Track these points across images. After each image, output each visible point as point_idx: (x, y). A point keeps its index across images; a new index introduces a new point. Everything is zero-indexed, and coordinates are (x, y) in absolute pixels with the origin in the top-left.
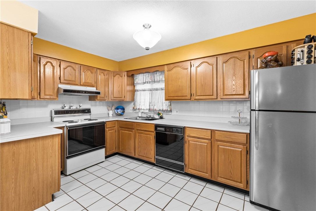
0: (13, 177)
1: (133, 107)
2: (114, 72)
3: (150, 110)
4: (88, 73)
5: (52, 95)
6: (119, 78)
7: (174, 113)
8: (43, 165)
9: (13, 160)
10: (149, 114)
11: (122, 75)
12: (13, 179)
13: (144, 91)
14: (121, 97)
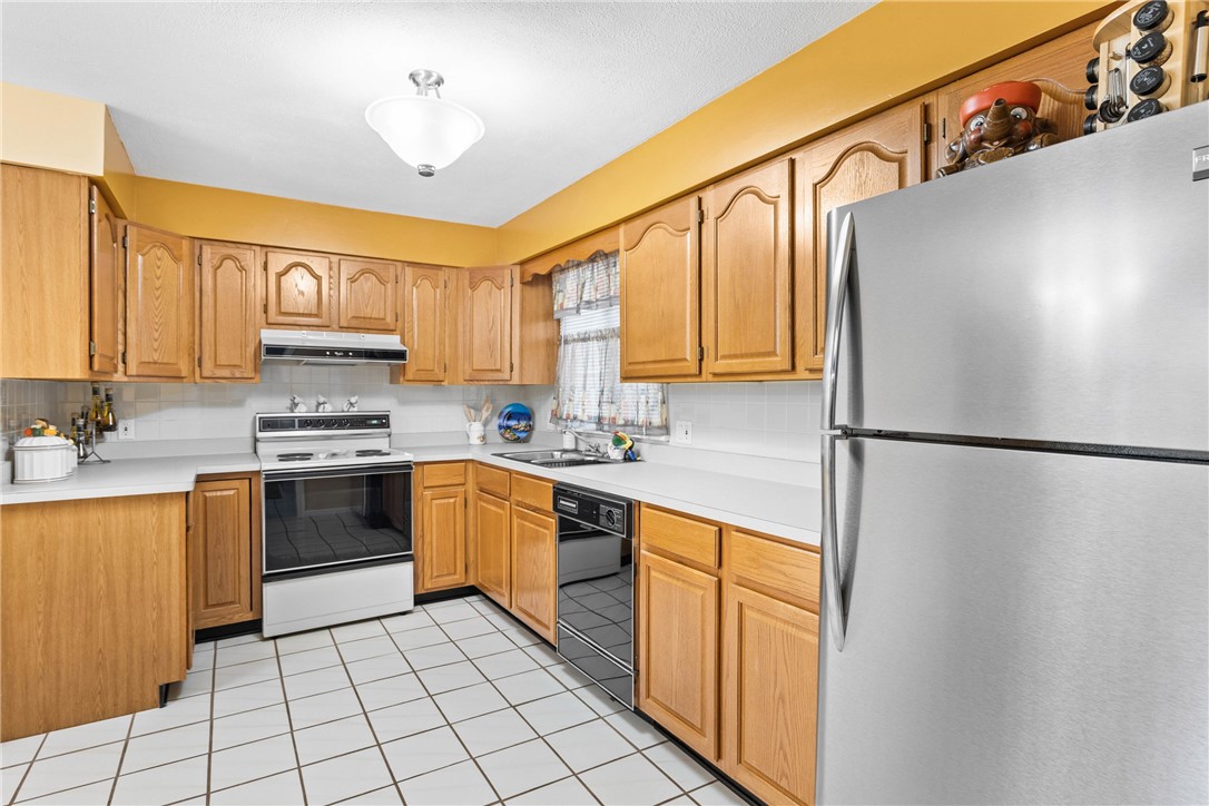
0: (41, 607)
1: (554, 408)
2: (472, 271)
3: (599, 421)
4: (369, 284)
5: (240, 366)
6: (490, 293)
7: (678, 437)
8: (129, 586)
9: (39, 558)
10: (594, 441)
11: (503, 282)
12: (39, 612)
13: (584, 340)
14: (499, 370)
